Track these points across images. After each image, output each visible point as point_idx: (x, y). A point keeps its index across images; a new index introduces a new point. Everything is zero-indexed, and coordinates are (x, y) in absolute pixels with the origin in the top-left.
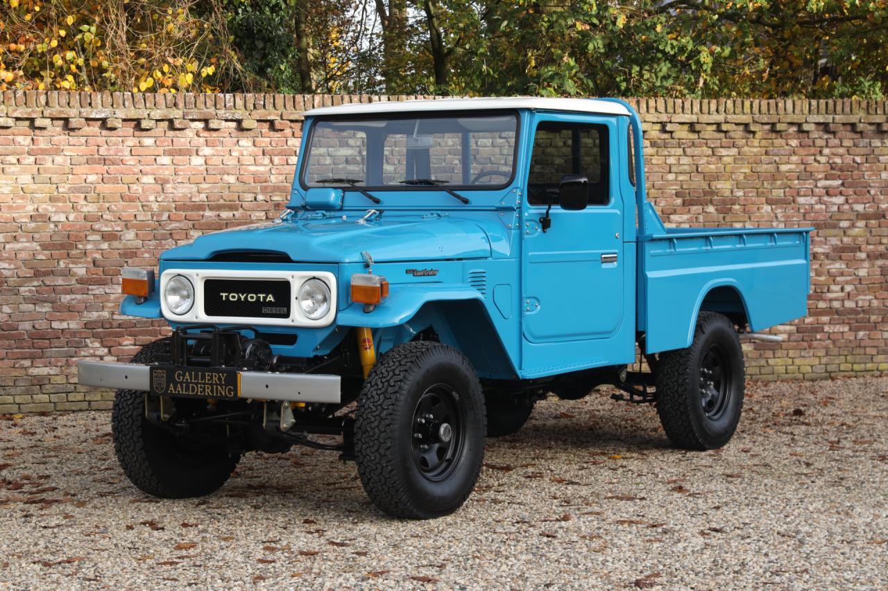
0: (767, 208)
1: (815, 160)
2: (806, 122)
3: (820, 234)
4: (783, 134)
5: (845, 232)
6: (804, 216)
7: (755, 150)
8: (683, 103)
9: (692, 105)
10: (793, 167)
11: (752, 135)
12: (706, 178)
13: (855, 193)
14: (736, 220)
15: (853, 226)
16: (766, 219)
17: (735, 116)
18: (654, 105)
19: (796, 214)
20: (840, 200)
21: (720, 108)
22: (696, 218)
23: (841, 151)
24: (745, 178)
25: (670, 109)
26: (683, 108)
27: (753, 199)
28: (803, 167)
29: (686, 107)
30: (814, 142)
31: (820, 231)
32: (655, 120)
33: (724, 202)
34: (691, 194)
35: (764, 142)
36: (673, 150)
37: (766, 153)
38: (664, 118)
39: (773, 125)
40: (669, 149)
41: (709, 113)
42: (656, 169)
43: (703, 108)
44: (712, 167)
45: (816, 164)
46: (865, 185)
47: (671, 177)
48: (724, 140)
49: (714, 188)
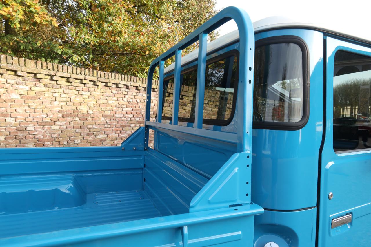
0: (103, 119)
1: (123, 99)
2: (120, 84)
3: (124, 129)
4: (110, 87)
5: (132, 128)
6: (118, 122)
7: (98, 93)
8: (63, 67)
9: (67, 68)
10: (114, 102)
11: (97, 87)
12: (75, 105)
13: (136, 113)
14: (89, 124)
15: (135, 126)
16: (102, 123)
17: (89, 77)
18: (46, 65)
19: (115, 121)
20: (131, 116)
21: (82, 72)
22: (69, 123)
23: (132, 97)
24: (93, 105)
25: (56, 69)
26: (63, 69)
27: (97, 115)
28: (118, 102)
29: (64, 69)
30: (122, 92)
31: (124, 128)
32: (47, 73)
33: (83, 116)
34: (67, 112)
35: (102, 91)
36: (58, 90)
37: (103, 95)
38: (52, 73)
39: (106, 83)
40: (55, 89)
41: (77, 74)
42: (47, 98)
43: (74, 71)
44: (78, 99)
45: (123, 101)
46: (140, 110)
47: (56, 103)
48: (84, 87)
49: (79, 109)
